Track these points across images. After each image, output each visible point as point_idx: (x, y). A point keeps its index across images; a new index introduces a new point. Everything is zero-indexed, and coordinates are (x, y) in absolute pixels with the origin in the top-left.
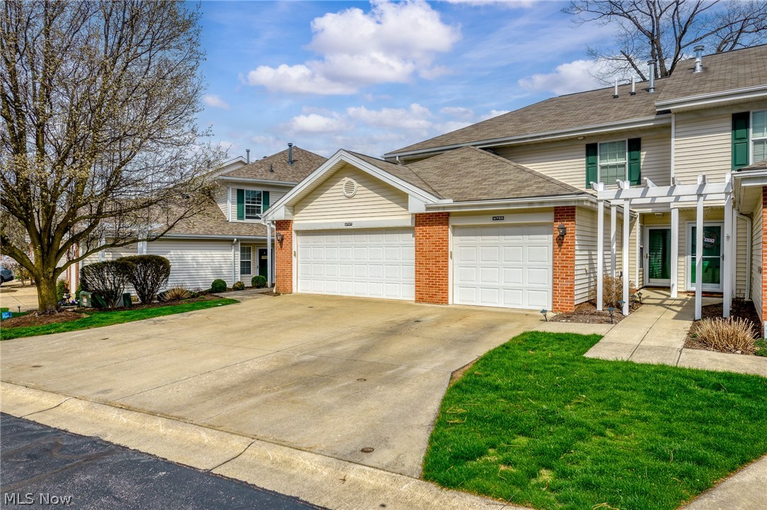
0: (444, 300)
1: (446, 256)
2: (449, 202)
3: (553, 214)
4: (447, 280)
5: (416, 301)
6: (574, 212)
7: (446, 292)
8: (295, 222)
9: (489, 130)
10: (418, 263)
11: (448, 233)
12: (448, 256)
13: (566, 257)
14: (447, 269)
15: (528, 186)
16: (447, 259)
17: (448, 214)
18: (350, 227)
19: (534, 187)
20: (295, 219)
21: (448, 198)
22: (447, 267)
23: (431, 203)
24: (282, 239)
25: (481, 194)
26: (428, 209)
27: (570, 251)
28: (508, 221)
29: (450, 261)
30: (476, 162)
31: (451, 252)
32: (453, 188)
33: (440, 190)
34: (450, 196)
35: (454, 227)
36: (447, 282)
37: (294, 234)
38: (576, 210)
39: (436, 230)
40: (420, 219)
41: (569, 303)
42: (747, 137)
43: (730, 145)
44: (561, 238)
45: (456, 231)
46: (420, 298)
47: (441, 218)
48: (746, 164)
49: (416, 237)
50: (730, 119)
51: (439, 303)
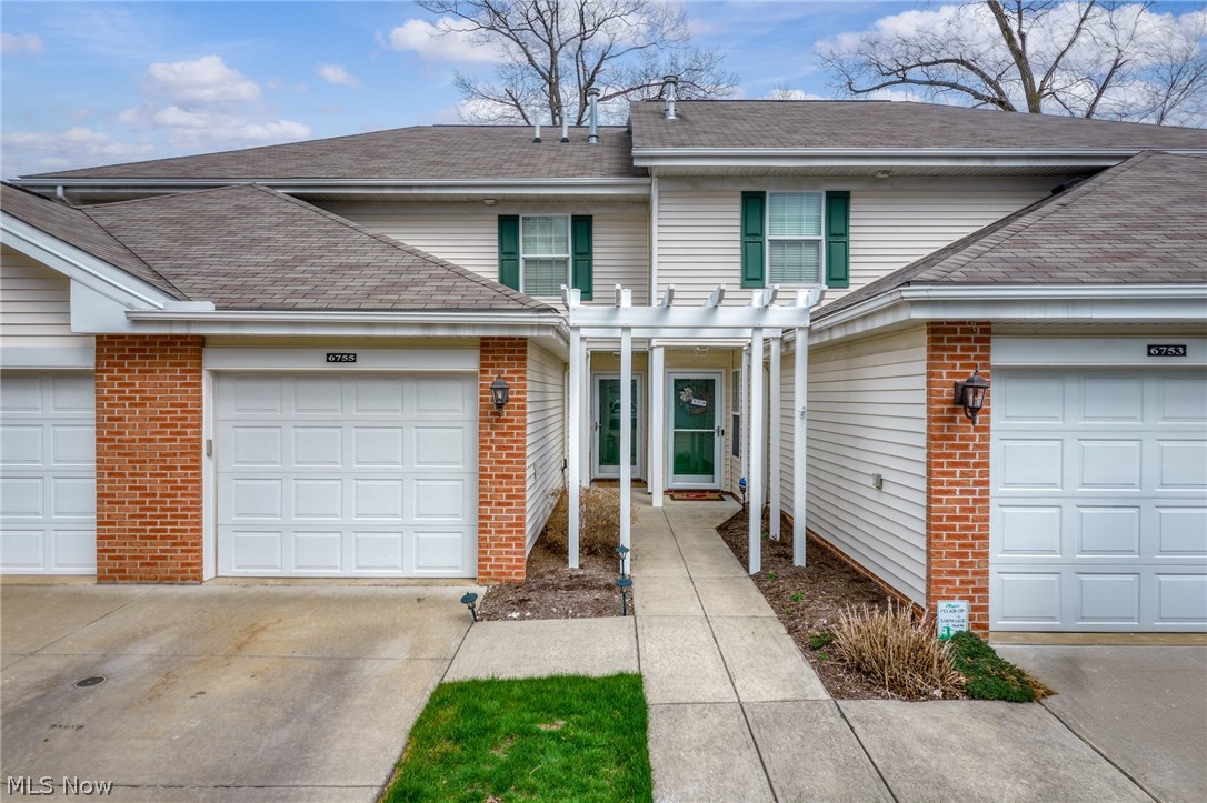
0: (190, 573)
1: (194, 453)
2: (204, 308)
3: (477, 353)
4: (200, 516)
5: (102, 578)
6: (524, 351)
7: (196, 547)
9: (298, 162)
10: (106, 471)
11: (200, 391)
12: (200, 454)
13: (508, 455)
14: (200, 488)
15: (414, 283)
16: (198, 460)
17: (200, 343)
21: (200, 299)
22: (199, 482)
23: (146, 307)
25: (294, 293)
26: (136, 322)
27: (515, 441)
28: (364, 364)
29: (207, 465)
30: (274, 219)
31: (210, 442)
32: (216, 273)
33: (177, 276)
34: (204, 294)
35: (217, 374)
36: (199, 523)
38: (529, 348)
39: (161, 382)
40: (110, 347)
41: (514, 561)
42: (762, 234)
43: (738, 245)
44: (496, 411)
45: (228, 386)
46: (113, 568)
47: (185, 349)
48: (761, 278)
49: (100, 399)
50: (738, 200)
51: (169, 580)
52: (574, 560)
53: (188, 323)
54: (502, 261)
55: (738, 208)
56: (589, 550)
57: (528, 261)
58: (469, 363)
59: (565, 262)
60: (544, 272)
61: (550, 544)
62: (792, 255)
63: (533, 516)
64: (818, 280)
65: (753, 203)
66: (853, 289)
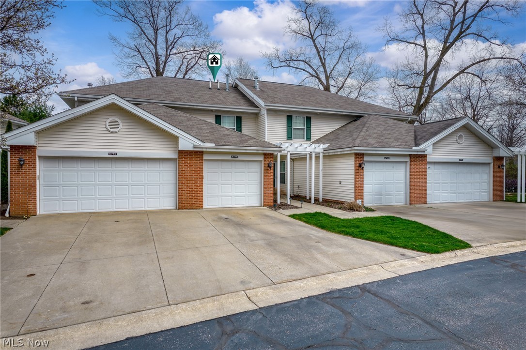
0: (200, 207)
1: (202, 178)
2: (211, 145)
3: (263, 156)
4: (203, 193)
5: (176, 209)
6: (273, 156)
7: (202, 201)
8: (38, 148)
10: (180, 183)
11: (203, 164)
13: (270, 178)
14: (203, 187)
16: (202, 180)
17: (202, 153)
18: (115, 156)
20: (40, 145)
22: (203, 185)
23: (197, 144)
26: (194, 147)
28: (239, 158)
34: (211, 141)
35: (206, 160)
36: (203, 195)
37: (38, 159)
39: (194, 162)
40: (182, 153)
41: (271, 201)
42: (292, 126)
43: (286, 129)
44: (267, 169)
46: (182, 206)
47: (197, 154)
48: (292, 137)
49: (179, 165)
50: (286, 117)
51: (196, 208)
52: (278, 202)
53: (206, 148)
55: (286, 119)
58: (261, 158)
62: (298, 132)
64: (304, 138)
65: (289, 118)
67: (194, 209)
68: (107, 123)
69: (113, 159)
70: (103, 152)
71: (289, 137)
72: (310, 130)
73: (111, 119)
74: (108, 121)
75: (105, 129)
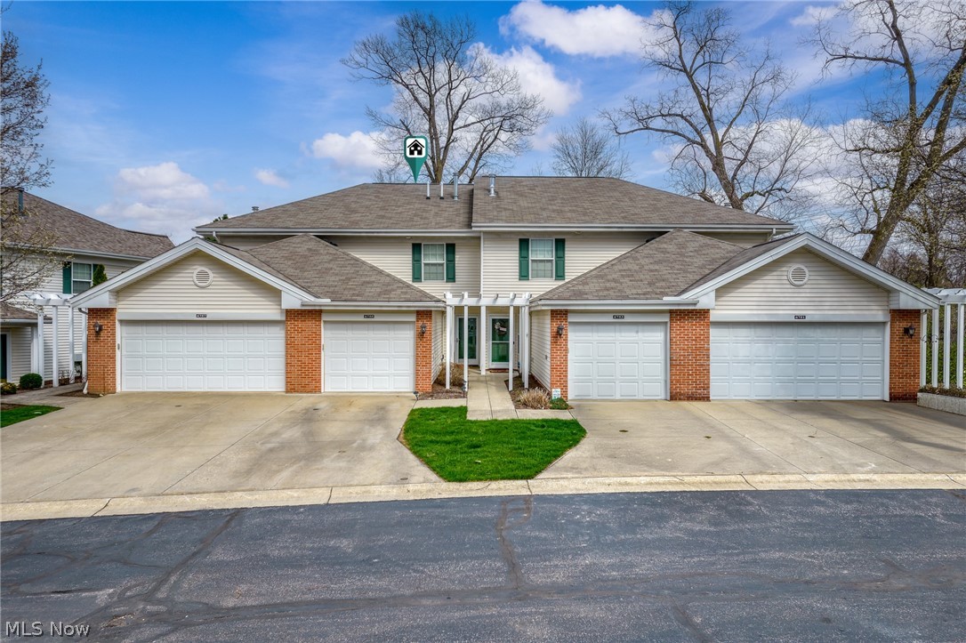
0: (317, 389)
1: (319, 348)
2: (326, 301)
3: (415, 316)
4: (320, 370)
5: (287, 392)
6: (431, 315)
7: (319, 381)
8: (118, 311)
10: (288, 355)
11: (320, 328)
12: (321, 349)
13: (426, 349)
14: (320, 361)
15: (394, 290)
16: (319, 352)
17: (320, 312)
18: (204, 319)
19: (399, 291)
20: (120, 306)
21: (326, 298)
22: (320, 359)
23: (308, 301)
24: (101, 330)
25: (353, 295)
26: (303, 305)
27: (428, 345)
28: (376, 319)
29: (322, 354)
35: (325, 322)
36: (320, 373)
37: (117, 324)
38: (433, 314)
39: (308, 325)
40: (291, 314)
41: (428, 385)
42: (527, 257)
43: (517, 262)
44: (421, 335)
45: (329, 326)
46: (291, 388)
47: (314, 314)
48: (527, 276)
49: (287, 331)
50: (519, 243)
51: (311, 392)
52: (448, 387)
53: (320, 306)
54: (413, 264)
56: (453, 384)
57: (425, 264)
58: (413, 318)
59: (442, 265)
60: (433, 269)
61: (440, 382)
62: (541, 266)
63: (433, 376)
64: (552, 277)
65: (524, 243)
66: (566, 280)
67: (308, 392)
68: (195, 275)
69: (202, 322)
70: (190, 312)
71: (524, 276)
72: (564, 261)
73: (200, 268)
74: (196, 272)
75: (192, 283)
